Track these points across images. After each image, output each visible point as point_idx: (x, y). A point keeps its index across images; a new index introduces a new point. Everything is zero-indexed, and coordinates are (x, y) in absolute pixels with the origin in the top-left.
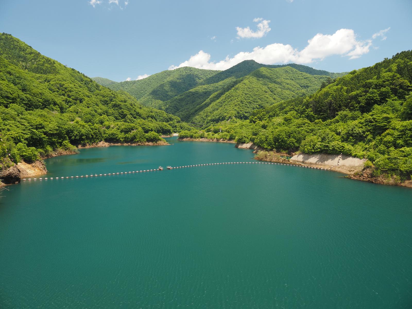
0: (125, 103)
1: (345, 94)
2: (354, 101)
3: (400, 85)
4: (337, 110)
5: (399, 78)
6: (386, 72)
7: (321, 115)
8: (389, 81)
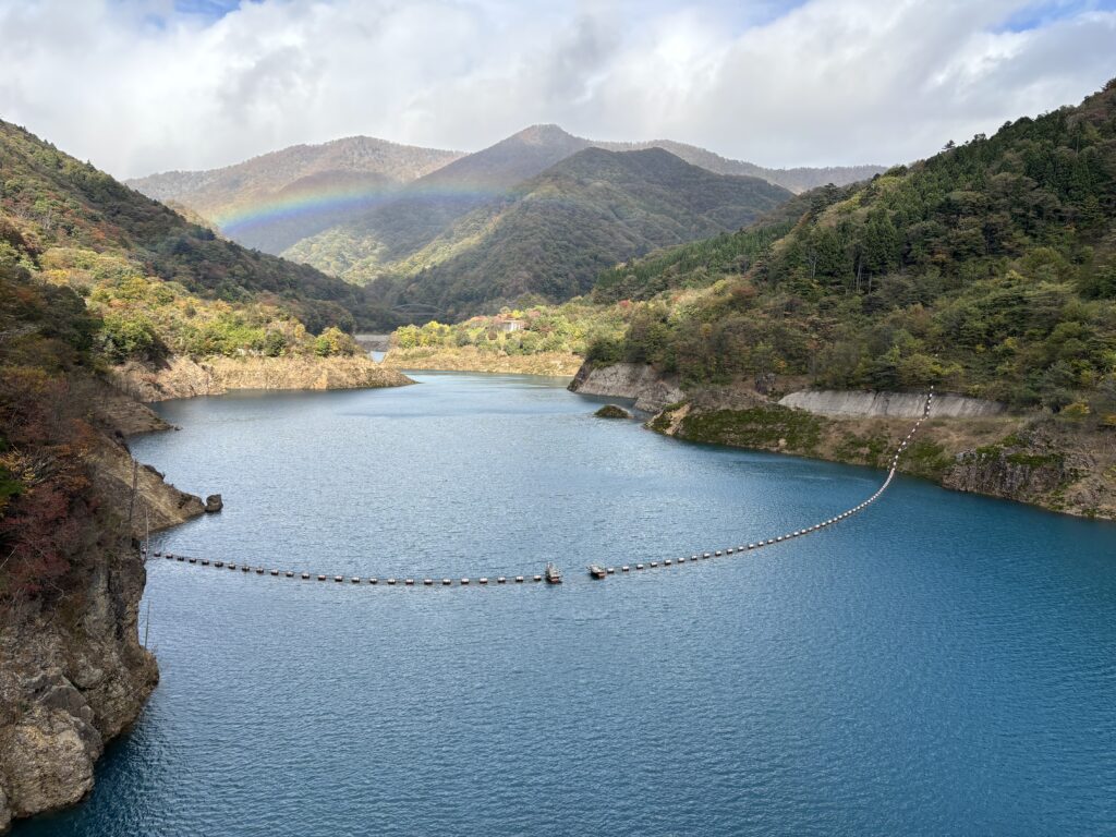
1: (894, 228)
2: (917, 251)
3: (1037, 207)
4: (874, 273)
5: (1033, 189)
6: (999, 173)
7: (832, 284)
8: (1006, 195)
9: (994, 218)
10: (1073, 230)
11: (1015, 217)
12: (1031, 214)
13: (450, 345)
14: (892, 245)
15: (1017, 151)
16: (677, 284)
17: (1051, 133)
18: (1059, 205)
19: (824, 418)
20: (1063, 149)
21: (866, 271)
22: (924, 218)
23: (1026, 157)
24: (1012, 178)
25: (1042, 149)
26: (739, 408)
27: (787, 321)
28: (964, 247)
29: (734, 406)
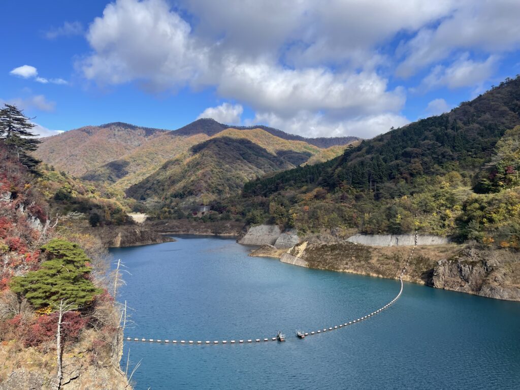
0: (53, 172)
1: (384, 163)
2: (395, 172)
3: (442, 154)
4: (377, 182)
5: (440, 147)
6: (424, 140)
7: (359, 188)
8: (429, 149)
9: (426, 159)
10: (458, 163)
11: (433, 158)
12: (440, 157)
13: (175, 219)
14: (384, 170)
15: (430, 131)
16: (283, 188)
17: (444, 124)
18: (451, 153)
19: (371, 247)
20: (449, 131)
21: (373, 181)
22: (396, 159)
23: (435, 134)
24: (431, 142)
25: (441, 131)
26: (330, 244)
27: (342, 204)
28: (414, 171)
29: (328, 243)
